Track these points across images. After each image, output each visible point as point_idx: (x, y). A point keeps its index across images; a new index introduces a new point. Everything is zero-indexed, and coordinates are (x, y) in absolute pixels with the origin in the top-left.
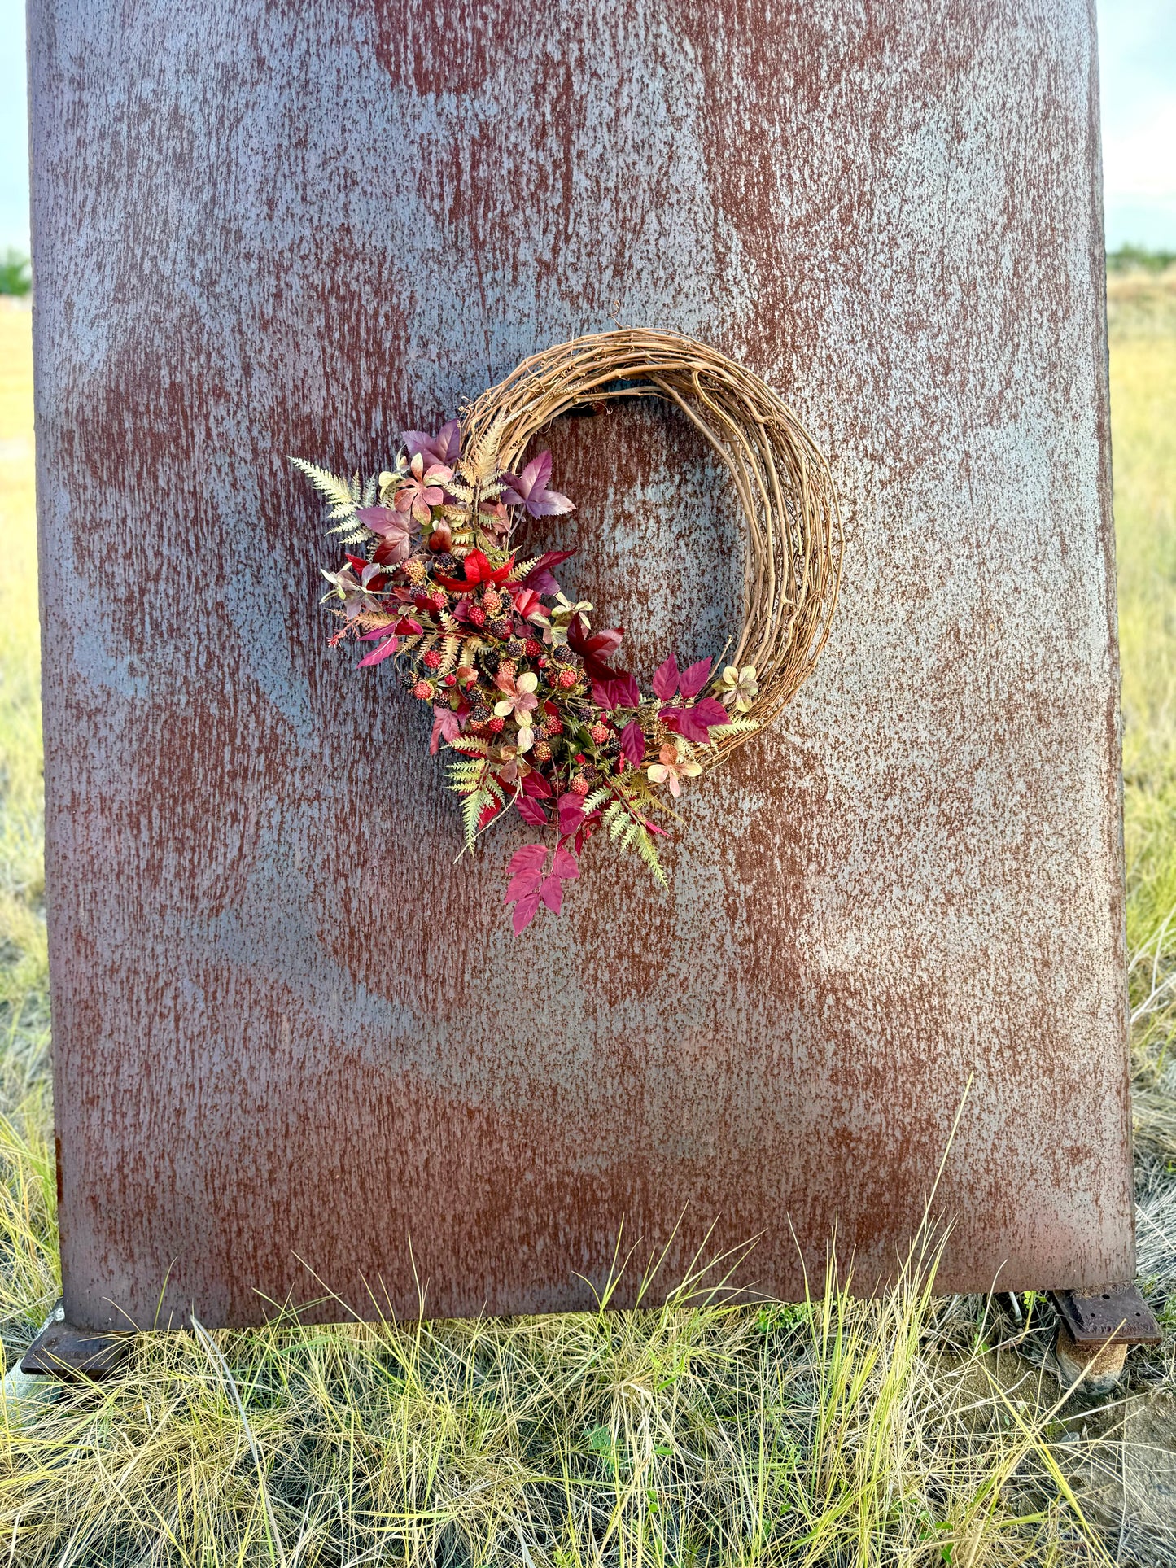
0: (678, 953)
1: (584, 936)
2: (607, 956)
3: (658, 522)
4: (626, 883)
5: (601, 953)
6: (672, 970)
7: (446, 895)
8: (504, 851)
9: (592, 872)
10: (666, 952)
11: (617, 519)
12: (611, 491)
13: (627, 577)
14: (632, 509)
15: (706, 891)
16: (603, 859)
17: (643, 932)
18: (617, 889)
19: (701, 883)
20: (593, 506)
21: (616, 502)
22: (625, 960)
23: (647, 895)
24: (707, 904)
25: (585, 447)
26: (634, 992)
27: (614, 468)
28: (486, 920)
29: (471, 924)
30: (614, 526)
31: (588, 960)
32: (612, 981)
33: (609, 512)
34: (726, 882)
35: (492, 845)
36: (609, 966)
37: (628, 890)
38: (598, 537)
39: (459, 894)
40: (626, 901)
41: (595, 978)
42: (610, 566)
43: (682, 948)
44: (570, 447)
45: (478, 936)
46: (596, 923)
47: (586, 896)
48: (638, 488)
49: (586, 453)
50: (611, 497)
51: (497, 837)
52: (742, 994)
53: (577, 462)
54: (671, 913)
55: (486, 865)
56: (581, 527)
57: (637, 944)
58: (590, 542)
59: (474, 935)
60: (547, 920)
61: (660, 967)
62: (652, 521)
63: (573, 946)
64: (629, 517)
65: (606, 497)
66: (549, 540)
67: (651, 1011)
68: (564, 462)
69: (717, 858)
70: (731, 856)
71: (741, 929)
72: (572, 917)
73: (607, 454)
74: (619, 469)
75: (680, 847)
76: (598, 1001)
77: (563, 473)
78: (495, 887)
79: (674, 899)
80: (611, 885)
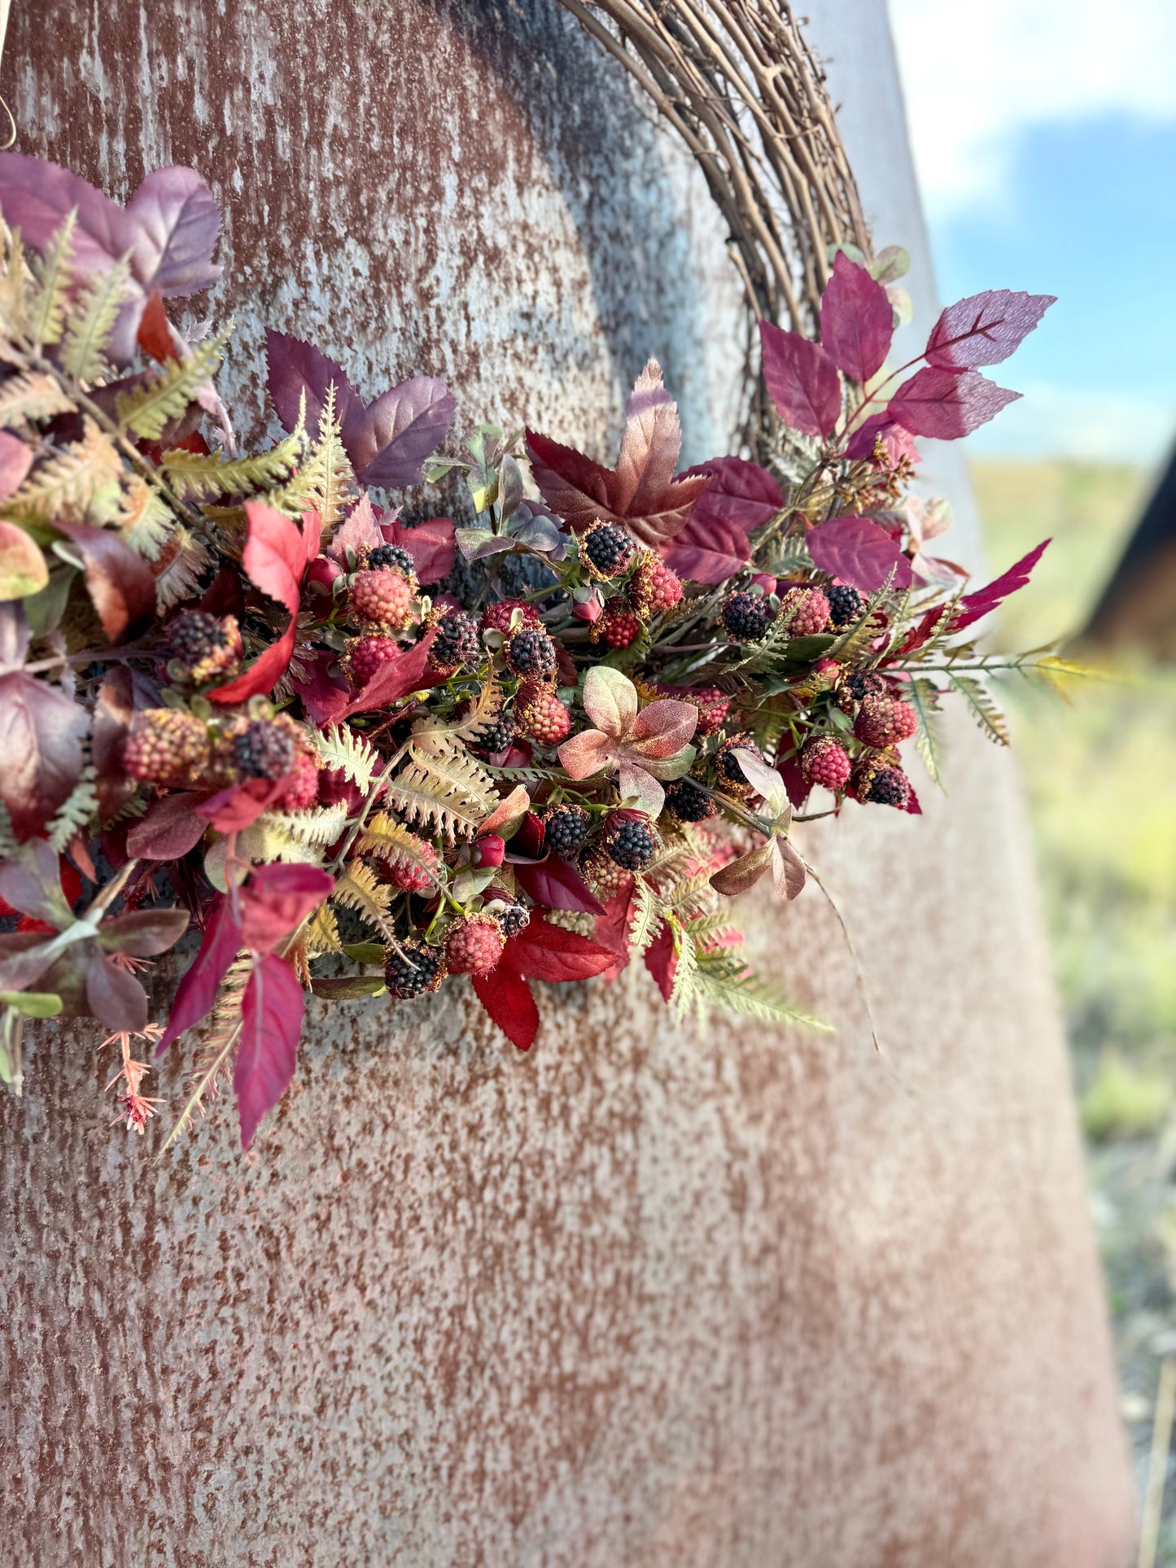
0: (649, 1334)
1: (450, 1381)
2: (504, 1407)
3: (558, 284)
4: (541, 1208)
5: (492, 1408)
6: (637, 1378)
7: (32, 1418)
8: (220, 1223)
9: (463, 1207)
10: (625, 1343)
11: (469, 257)
12: (449, 181)
13: (503, 413)
14: (502, 240)
15: (698, 1167)
16: (489, 1163)
17: (580, 1313)
18: (522, 1230)
19: (686, 1151)
20: (406, 210)
21: (462, 215)
22: (546, 1402)
23: (586, 1220)
24: (697, 1198)
25: (374, 52)
26: (563, 1467)
27: (452, 123)
28: (176, 1448)
29: (129, 1478)
30: (464, 272)
31: (462, 1438)
32: (516, 1465)
33: (449, 237)
34: (728, 1134)
35: (178, 1214)
36: (510, 1430)
37: (546, 1223)
38: (426, 296)
39: (81, 1401)
40: (543, 1253)
41: (480, 1475)
42: (462, 378)
43: (655, 1318)
44: (335, 42)
45: (157, 1506)
46: (478, 1336)
47: (450, 1278)
48: (508, 187)
49: (378, 69)
50: (450, 195)
51: (194, 1187)
52: (758, 1370)
53: (355, 88)
54: (635, 1245)
55: (165, 1281)
56: (378, 268)
57: (569, 1348)
58: (405, 309)
59: (140, 1509)
60: (357, 1378)
61: (616, 1379)
62: (545, 278)
63: (425, 1419)
64: (494, 256)
65: (438, 193)
66: (289, 291)
67: (598, 1493)
68: (320, 79)
69: (708, 1084)
70: (731, 1073)
71: (758, 1225)
72: (419, 1345)
73: (434, 87)
74: (464, 130)
75: (646, 1080)
76: (489, 1528)
77: (319, 112)
78: (201, 1338)
79: (637, 1209)
80: (509, 1225)
